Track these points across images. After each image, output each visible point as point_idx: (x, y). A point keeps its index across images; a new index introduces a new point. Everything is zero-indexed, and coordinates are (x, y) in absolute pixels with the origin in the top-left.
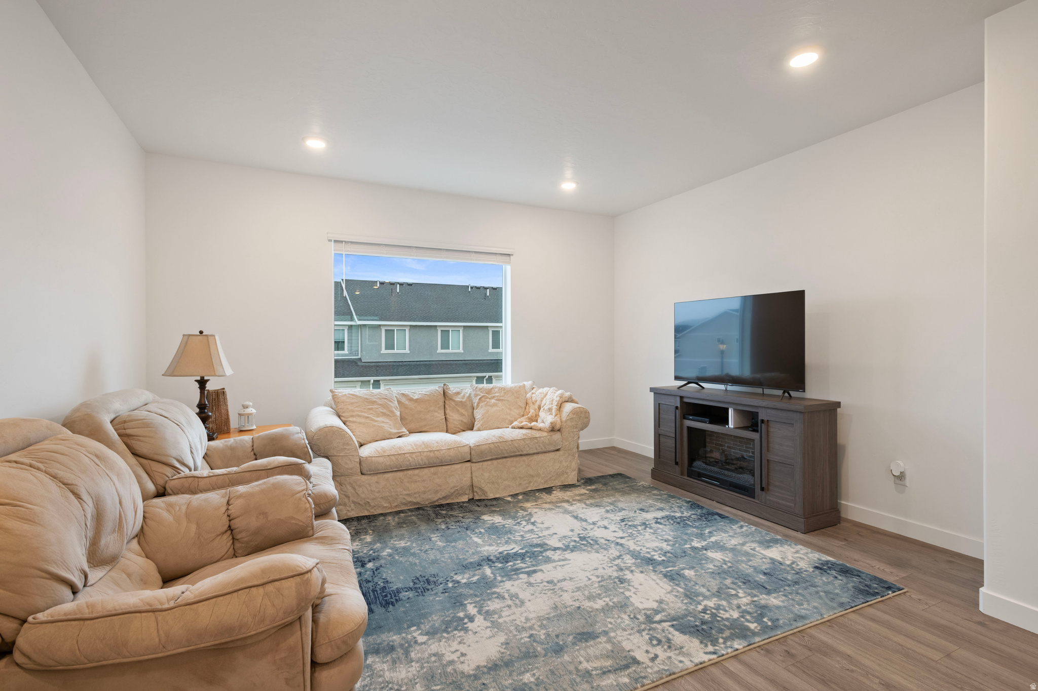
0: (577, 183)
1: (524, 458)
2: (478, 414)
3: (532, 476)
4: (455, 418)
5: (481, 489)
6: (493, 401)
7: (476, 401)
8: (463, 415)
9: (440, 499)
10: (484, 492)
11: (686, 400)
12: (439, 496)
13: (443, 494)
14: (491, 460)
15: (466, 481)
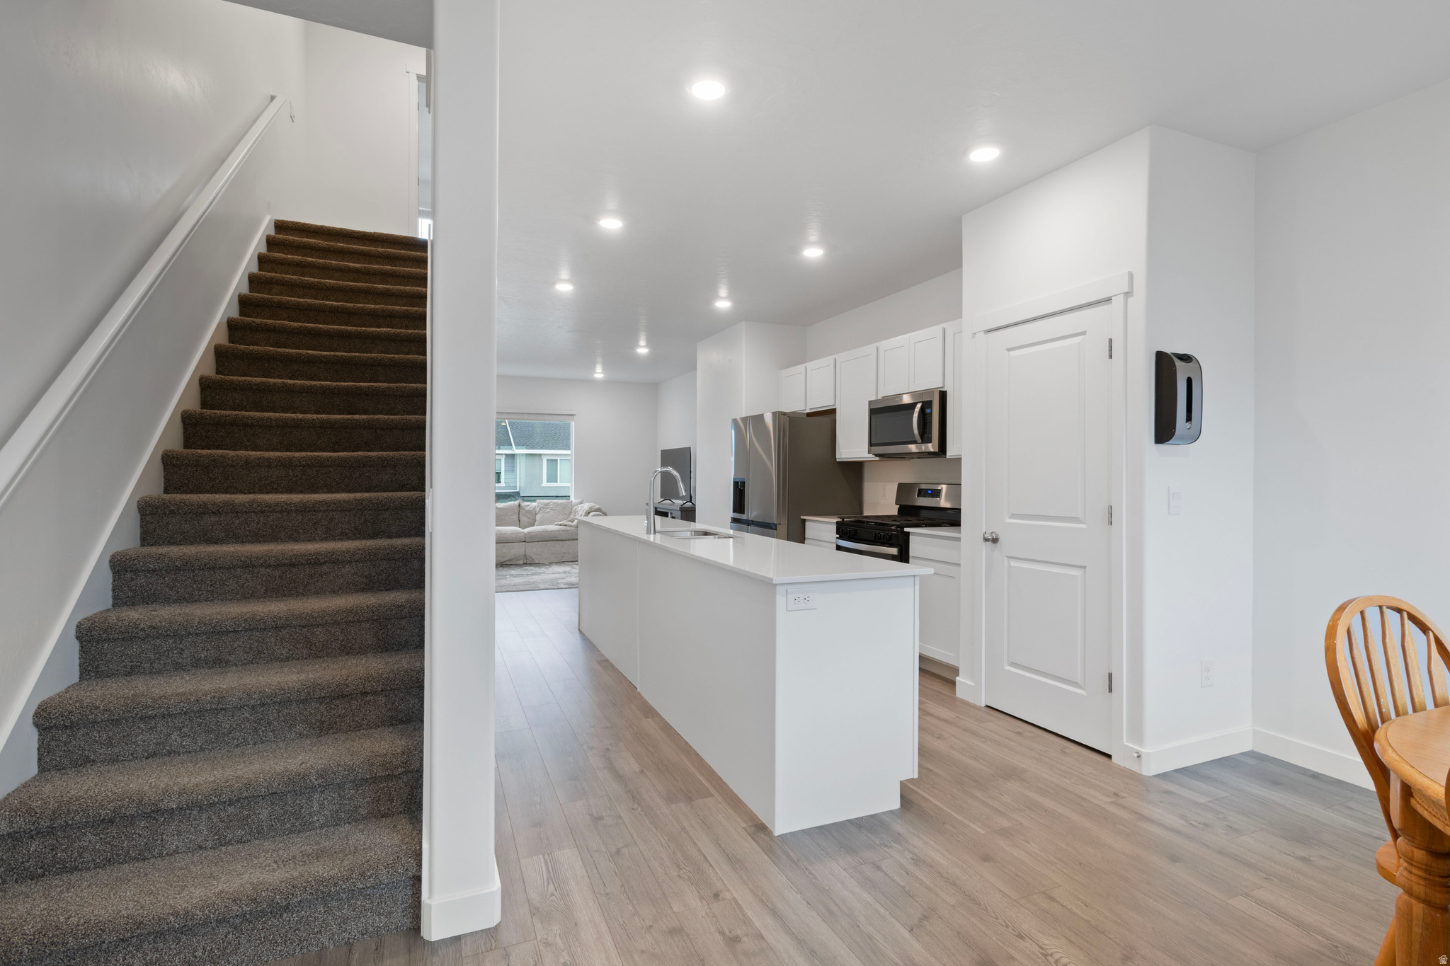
0: (604, 374)
1: (560, 542)
2: (538, 517)
3: (565, 553)
4: (523, 519)
5: (530, 557)
6: (548, 510)
7: (538, 510)
8: (529, 518)
9: (506, 561)
10: (533, 560)
11: (658, 510)
12: (505, 559)
13: (508, 559)
14: (538, 541)
15: (522, 552)
